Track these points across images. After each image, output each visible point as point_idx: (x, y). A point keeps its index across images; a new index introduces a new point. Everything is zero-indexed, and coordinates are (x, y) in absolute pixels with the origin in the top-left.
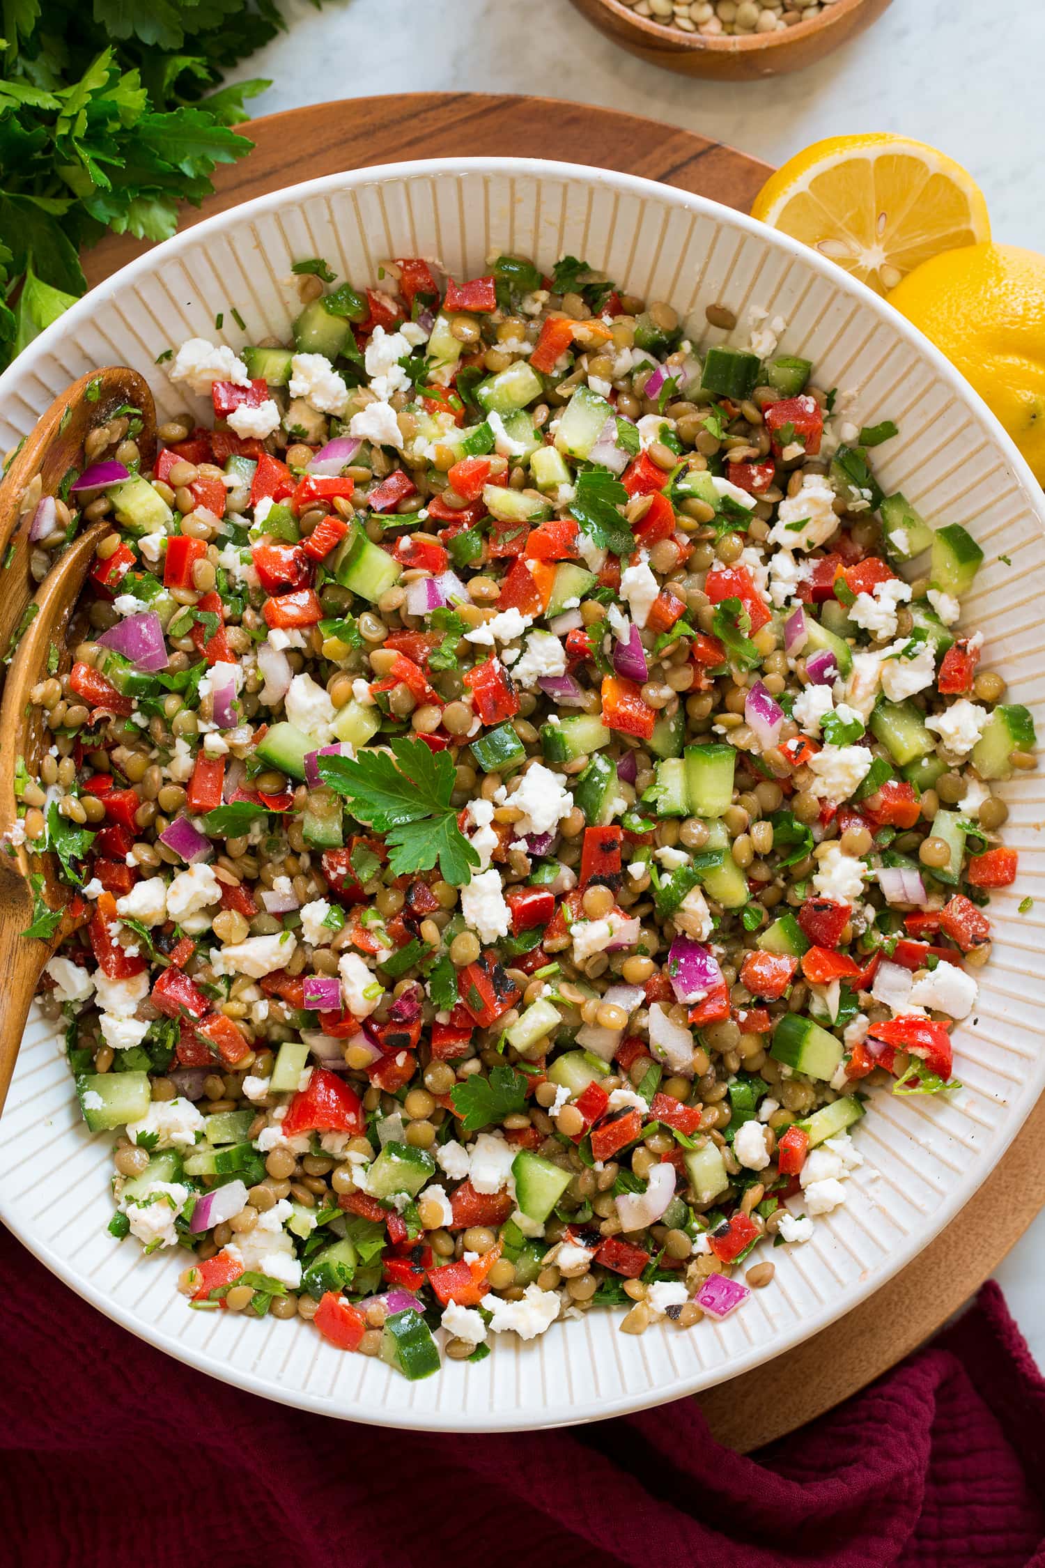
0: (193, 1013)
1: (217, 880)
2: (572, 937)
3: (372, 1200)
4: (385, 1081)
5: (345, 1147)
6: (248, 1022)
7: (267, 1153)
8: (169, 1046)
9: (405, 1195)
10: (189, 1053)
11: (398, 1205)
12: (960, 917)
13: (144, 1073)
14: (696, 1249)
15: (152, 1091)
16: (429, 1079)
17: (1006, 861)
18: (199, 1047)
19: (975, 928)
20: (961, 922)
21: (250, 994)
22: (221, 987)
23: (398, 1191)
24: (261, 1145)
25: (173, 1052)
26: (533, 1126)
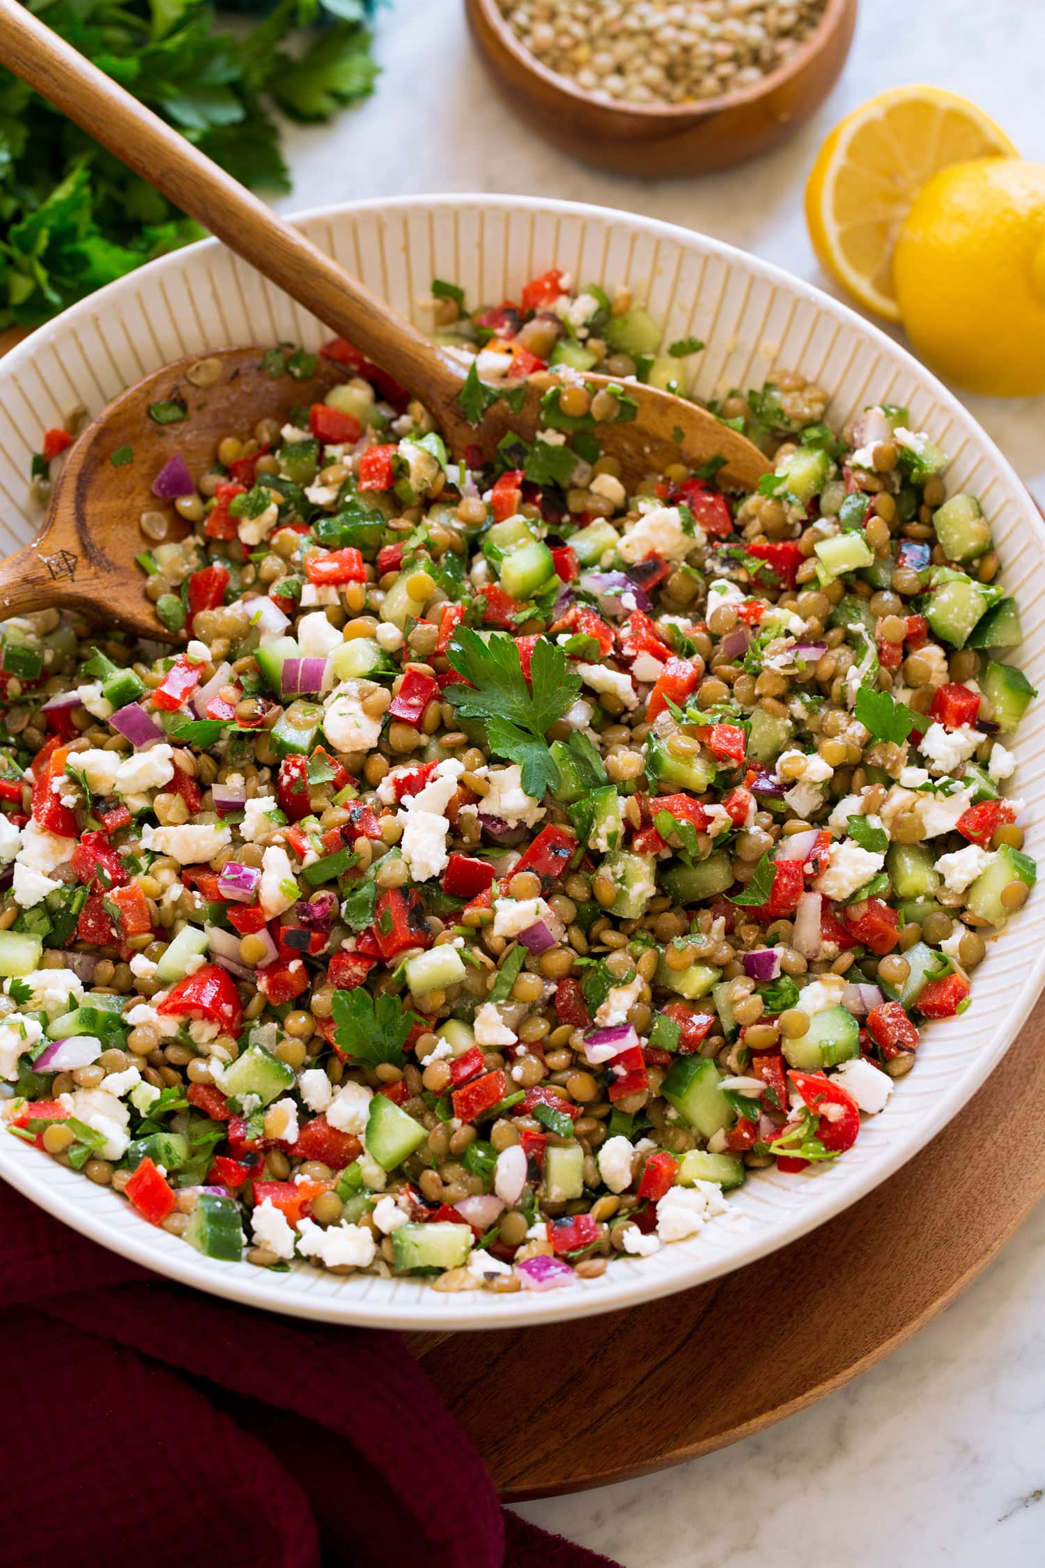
0: (107, 874)
1: (172, 760)
2: (495, 911)
3: (223, 1097)
4: (272, 986)
5: (213, 1041)
6: (159, 903)
7: (133, 1028)
8: (73, 910)
9: (256, 1097)
10: (90, 923)
11: (245, 1108)
12: (890, 1020)
13: (41, 938)
14: (530, 1234)
15: (42, 959)
16: (316, 998)
17: (955, 987)
18: (104, 918)
19: (902, 1035)
20: (889, 1025)
21: (167, 876)
22: (143, 861)
23: (250, 1093)
24: (131, 1018)
25: (76, 917)
26: (404, 1080)
